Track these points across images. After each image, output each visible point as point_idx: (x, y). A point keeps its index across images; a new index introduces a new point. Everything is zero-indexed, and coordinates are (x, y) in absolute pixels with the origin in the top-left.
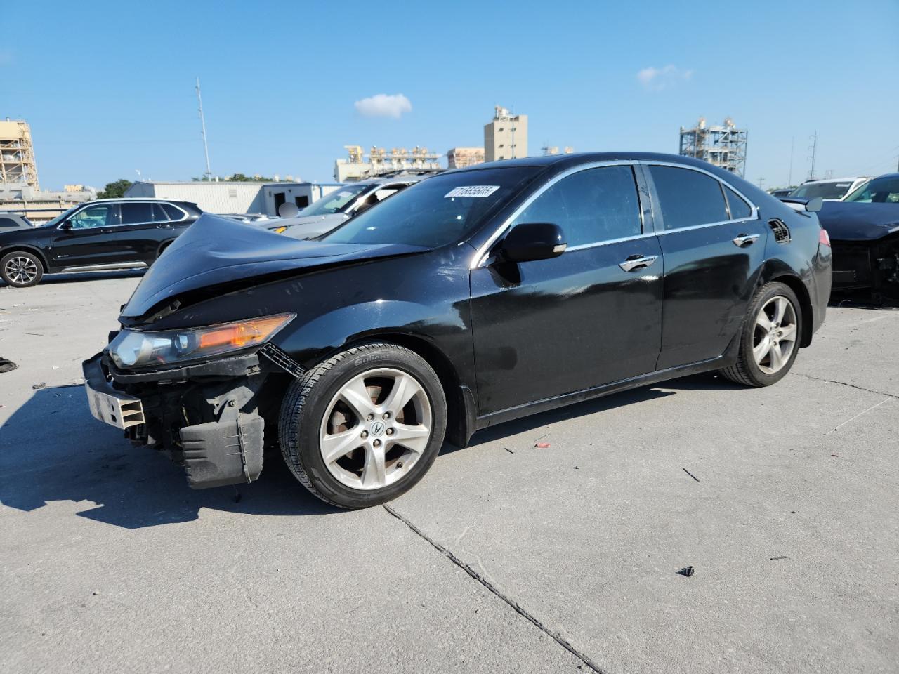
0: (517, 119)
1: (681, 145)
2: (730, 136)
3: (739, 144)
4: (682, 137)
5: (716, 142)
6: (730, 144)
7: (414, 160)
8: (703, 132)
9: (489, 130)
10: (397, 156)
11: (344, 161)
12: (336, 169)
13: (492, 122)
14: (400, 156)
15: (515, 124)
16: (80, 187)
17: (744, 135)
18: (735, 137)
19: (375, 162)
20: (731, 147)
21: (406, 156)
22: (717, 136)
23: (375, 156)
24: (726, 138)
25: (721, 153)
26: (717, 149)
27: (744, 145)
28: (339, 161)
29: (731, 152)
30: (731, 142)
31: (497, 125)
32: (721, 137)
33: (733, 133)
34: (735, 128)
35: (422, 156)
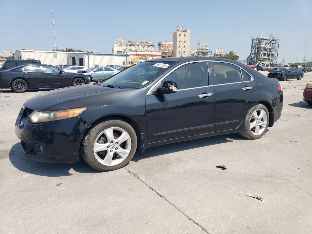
0: (186, 31)
1: (252, 44)
2: (272, 41)
3: (276, 45)
4: (253, 41)
5: (266, 43)
6: (272, 45)
7: (145, 46)
8: (261, 39)
9: (175, 35)
10: (138, 44)
11: (116, 45)
12: (113, 48)
13: (176, 31)
14: (139, 44)
15: (186, 33)
16: (9, 52)
17: (278, 41)
18: (274, 42)
19: (128, 46)
20: (272, 46)
21: (141, 44)
22: (267, 41)
23: (129, 43)
24: (270, 42)
25: (268, 48)
26: (267, 46)
27: (278, 45)
28: (114, 45)
29: (272, 48)
30: (272, 44)
31: (178, 33)
32: (268, 42)
33: (273, 40)
34: (274, 38)
35: (148, 44)
